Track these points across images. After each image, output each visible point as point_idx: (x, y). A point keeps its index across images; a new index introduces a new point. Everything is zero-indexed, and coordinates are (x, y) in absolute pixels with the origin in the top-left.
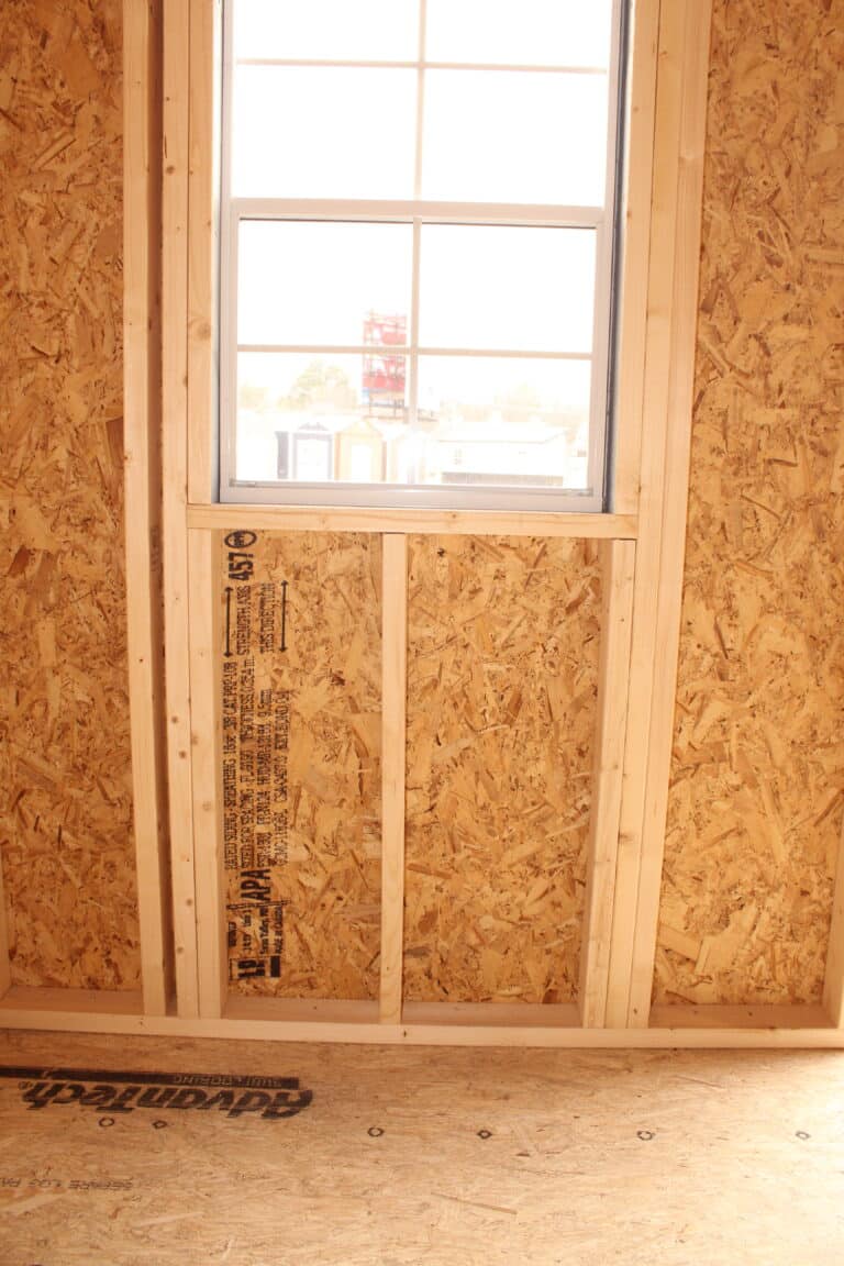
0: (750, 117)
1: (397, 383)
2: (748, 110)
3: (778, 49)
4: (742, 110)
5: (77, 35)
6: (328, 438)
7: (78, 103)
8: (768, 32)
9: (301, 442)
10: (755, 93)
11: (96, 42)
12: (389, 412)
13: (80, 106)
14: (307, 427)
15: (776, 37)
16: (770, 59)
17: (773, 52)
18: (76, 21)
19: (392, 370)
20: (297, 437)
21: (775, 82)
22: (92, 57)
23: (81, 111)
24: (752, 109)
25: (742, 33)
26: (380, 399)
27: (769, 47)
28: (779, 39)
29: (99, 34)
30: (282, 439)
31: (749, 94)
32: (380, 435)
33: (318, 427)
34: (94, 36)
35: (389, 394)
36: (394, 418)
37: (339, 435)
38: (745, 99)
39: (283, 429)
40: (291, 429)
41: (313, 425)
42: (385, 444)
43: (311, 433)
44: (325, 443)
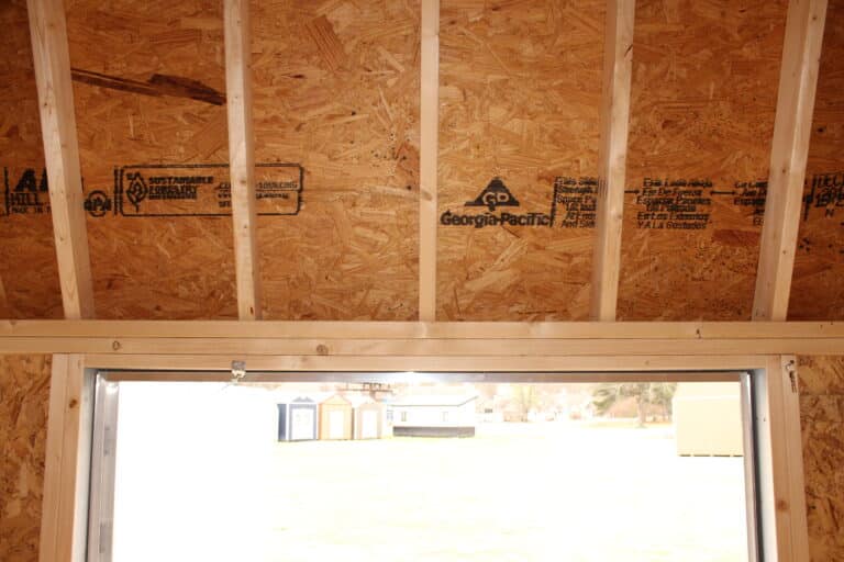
6: (314, 407)
9: (295, 411)
12: (361, 386)
14: (299, 400)
20: (292, 407)
30: (282, 408)
32: (350, 403)
33: (308, 400)
36: (363, 390)
37: (320, 405)
39: (282, 402)
40: (288, 402)
41: (303, 398)
42: (353, 410)
43: (303, 404)
44: (311, 411)
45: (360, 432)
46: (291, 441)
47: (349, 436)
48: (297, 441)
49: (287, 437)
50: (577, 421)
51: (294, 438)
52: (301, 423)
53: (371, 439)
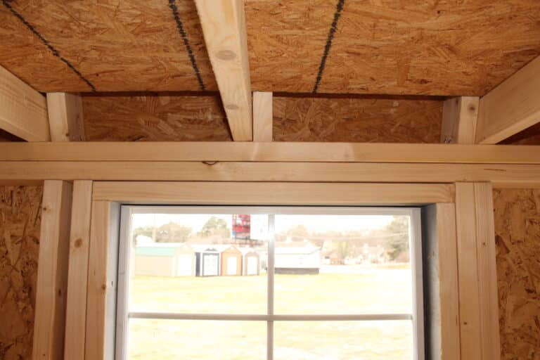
0: (521, 344)
1: (247, 228)
2: (519, 338)
3: (535, 293)
4: (515, 339)
5: (11, 293)
6: (217, 254)
7: (6, 345)
8: (527, 281)
9: (206, 257)
10: (523, 325)
11: (25, 299)
12: (244, 241)
13: (9, 347)
14: (208, 250)
15: (533, 285)
16: (531, 300)
17: (532, 295)
18: (11, 284)
19: (245, 223)
20: (204, 254)
21: (536, 317)
22: (21, 310)
23: (9, 351)
24: (522, 338)
25: (509, 283)
26: (240, 236)
27: (529, 291)
28: (536, 285)
29: (27, 294)
30: (198, 255)
31: (518, 326)
32: (240, 252)
33: (214, 250)
34: (23, 295)
35: (243, 234)
36: (246, 244)
37: (222, 253)
38: (515, 330)
39: (197, 251)
40: (202, 252)
41: (211, 249)
42: (242, 257)
43: (212, 252)
44: (216, 257)
45: (246, 271)
46: (203, 276)
47: (240, 273)
48: (207, 276)
49: (201, 274)
50: (375, 265)
51: (205, 274)
52: (210, 265)
53: (253, 275)
